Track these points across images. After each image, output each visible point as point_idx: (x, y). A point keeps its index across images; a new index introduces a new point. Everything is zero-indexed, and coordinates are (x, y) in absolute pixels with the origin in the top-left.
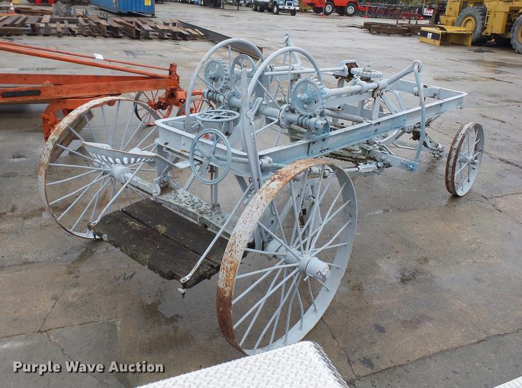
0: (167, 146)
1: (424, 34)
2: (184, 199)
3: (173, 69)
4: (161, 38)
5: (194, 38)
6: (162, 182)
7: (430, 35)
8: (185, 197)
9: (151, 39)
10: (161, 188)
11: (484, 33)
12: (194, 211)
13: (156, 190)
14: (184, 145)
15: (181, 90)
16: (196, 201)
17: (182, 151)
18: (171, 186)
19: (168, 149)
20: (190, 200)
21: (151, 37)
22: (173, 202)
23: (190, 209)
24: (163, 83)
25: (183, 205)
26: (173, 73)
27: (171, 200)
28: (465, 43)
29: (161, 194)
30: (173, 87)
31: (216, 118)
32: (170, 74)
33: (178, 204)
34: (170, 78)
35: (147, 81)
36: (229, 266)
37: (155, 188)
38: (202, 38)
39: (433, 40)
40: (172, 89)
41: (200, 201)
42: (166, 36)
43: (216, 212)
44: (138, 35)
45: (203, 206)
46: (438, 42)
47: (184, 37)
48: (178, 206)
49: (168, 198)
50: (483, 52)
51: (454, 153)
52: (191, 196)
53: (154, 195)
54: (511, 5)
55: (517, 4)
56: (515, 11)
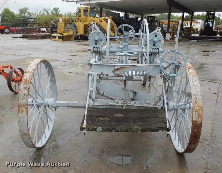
1: (54, 37)
7: (57, 37)
11: (77, 35)
23: (117, 104)
28: (71, 39)
33: (108, 104)
36: (198, 109)
39: (59, 39)
43: (128, 102)
45: (120, 102)
46: (61, 40)
49: (99, 103)
50: (81, 41)
54: (84, 23)
55: (87, 23)
56: (87, 26)
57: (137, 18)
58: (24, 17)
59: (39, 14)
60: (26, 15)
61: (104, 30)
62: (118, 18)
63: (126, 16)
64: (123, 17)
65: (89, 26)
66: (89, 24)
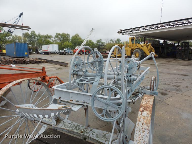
0: (61, 99)
2: (69, 125)
3: (44, 69)
4: (33, 63)
5: (44, 62)
6: (56, 118)
7: (112, 57)
8: (69, 123)
9: (29, 64)
10: (56, 121)
12: (78, 131)
13: (53, 123)
14: (72, 97)
15: (47, 77)
16: (76, 125)
17: (71, 101)
18: (60, 119)
19: (61, 101)
20: (73, 125)
21: (29, 63)
22: (64, 128)
23: (75, 131)
24: (40, 74)
25: (70, 129)
26: (44, 71)
27: (63, 127)
29: (57, 124)
30: (44, 76)
31: (87, 81)
32: (43, 71)
33: (67, 129)
34: (43, 73)
35: (34, 74)
37: (53, 121)
38: (46, 62)
40: (44, 77)
41: (78, 125)
42: (34, 63)
43: (89, 129)
44: (24, 63)
45: (81, 128)
47: (40, 62)
48: (68, 130)
49: (61, 126)
51: (152, 87)
52: (72, 123)
53: (53, 126)
54: (131, 48)
55: (132, 48)
56: (133, 50)
57: (174, 44)
58: (99, 45)
59: (107, 43)
60: (100, 43)
61: (145, 53)
62: (157, 44)
63: (165, 42)
64: (162, 43)
65: (134, 50)
66: (134, 48)
